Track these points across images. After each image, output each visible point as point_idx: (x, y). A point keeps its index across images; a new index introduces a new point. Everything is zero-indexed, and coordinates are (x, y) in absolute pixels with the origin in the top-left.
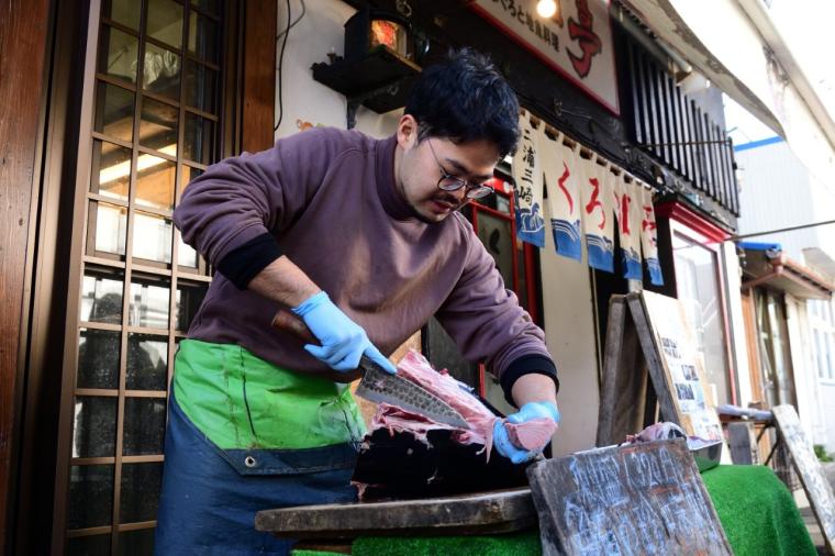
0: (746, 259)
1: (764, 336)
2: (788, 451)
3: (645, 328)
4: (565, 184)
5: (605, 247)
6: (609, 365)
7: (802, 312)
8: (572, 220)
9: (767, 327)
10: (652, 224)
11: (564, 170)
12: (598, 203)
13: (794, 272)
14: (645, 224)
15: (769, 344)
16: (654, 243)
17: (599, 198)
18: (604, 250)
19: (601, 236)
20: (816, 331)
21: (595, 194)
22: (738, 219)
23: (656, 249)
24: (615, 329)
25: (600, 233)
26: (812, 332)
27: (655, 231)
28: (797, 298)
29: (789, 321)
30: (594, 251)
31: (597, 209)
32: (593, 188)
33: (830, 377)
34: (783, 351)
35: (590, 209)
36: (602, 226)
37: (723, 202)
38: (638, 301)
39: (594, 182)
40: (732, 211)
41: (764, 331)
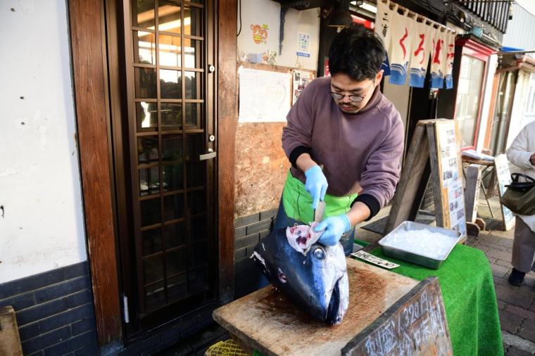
0: (502, 59)
1: (501, 93)
2: (497, 180)
3: (434, 142)
4: (404, 42)
5: (422, 74)
6: (410, 157)
7: (526, 79)
8: (403, 64)
9: (504, 89)
10: (452, 54)
11: (405, 33)
12: (422, 49)
13: (529, 63)
14: (448, 55)
15: (503, 97)
16: (451, 65)
17: (423, 46)
18: (420, 76)
19: (420, 68)
20: (531, 87)
21: (422, 43)
22: (504, 35)
23: (451, 69)
24: (416, 140)
25: (419, 67)
26: (529, 88)
27: (453, 58)
28: (525, 72)
29: (517, 85)
30: (415, 77)
31: (421, 53)
32: (421, 40)
33: (532, 111)
34: (509, 101)
35: (416, 53)
36: (421, 63)
37: (498, 27)
38: (432, 128)
39: (422, 36)
40: (501, 31)
41: (502, 91)
